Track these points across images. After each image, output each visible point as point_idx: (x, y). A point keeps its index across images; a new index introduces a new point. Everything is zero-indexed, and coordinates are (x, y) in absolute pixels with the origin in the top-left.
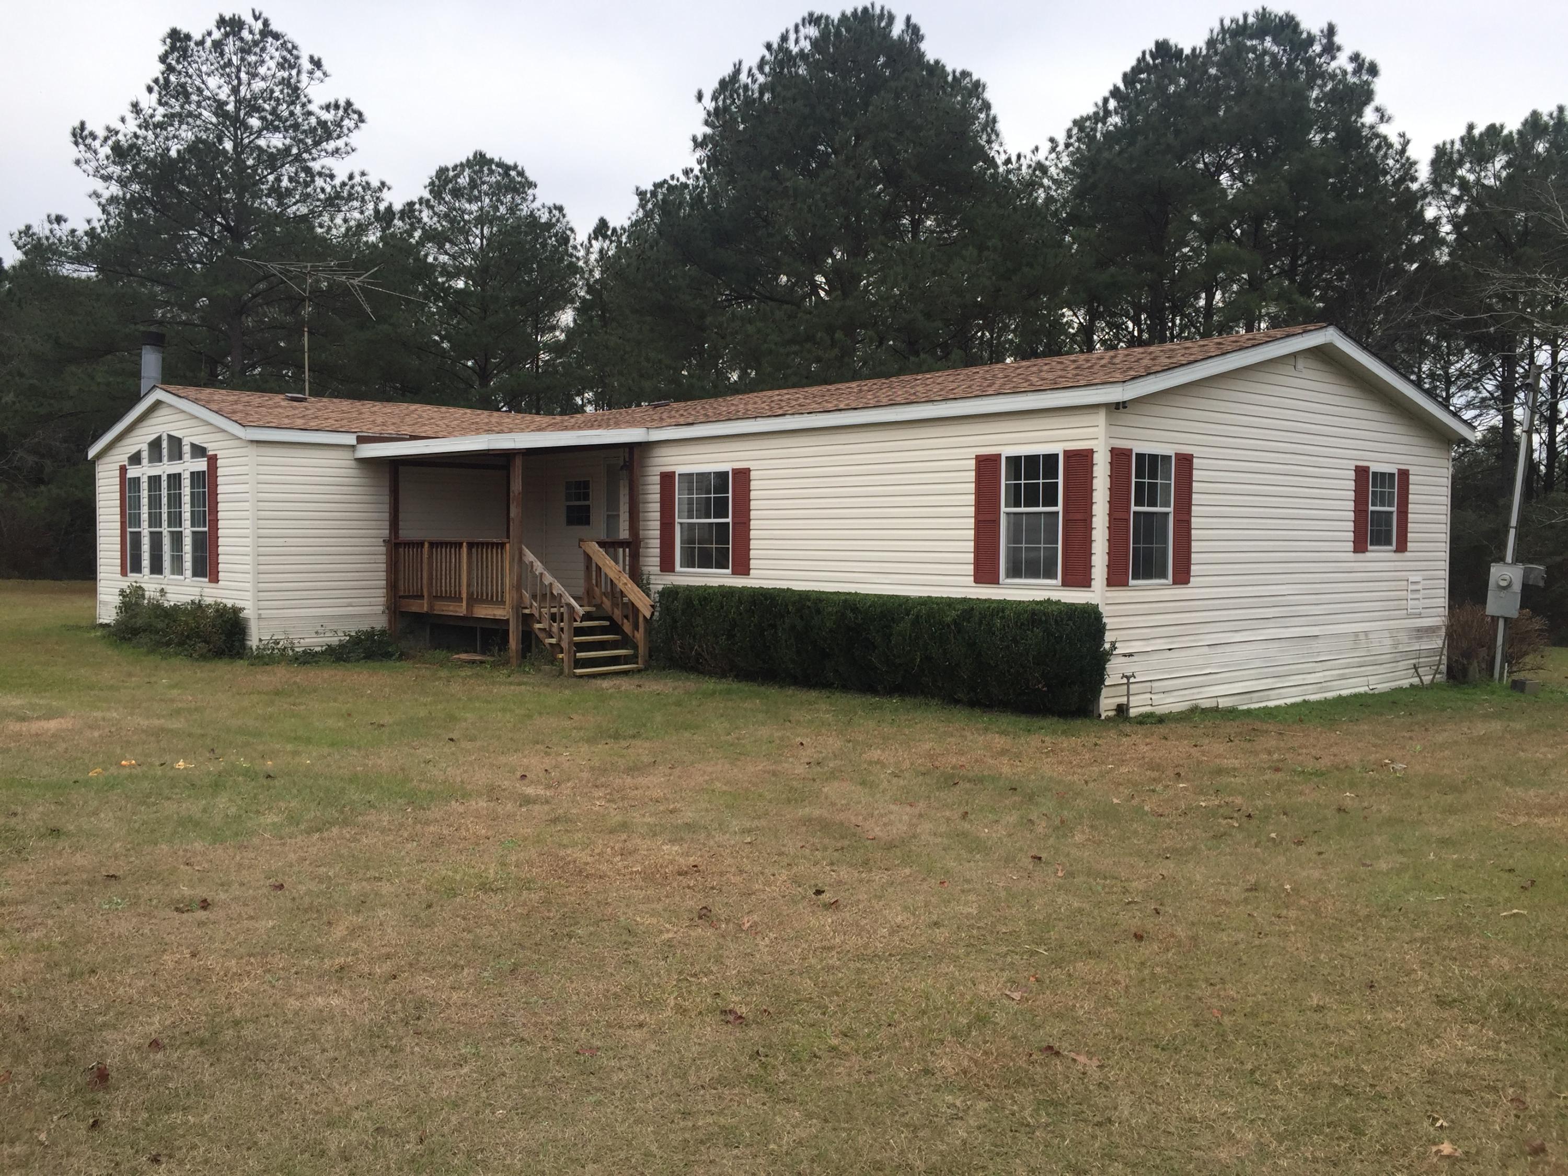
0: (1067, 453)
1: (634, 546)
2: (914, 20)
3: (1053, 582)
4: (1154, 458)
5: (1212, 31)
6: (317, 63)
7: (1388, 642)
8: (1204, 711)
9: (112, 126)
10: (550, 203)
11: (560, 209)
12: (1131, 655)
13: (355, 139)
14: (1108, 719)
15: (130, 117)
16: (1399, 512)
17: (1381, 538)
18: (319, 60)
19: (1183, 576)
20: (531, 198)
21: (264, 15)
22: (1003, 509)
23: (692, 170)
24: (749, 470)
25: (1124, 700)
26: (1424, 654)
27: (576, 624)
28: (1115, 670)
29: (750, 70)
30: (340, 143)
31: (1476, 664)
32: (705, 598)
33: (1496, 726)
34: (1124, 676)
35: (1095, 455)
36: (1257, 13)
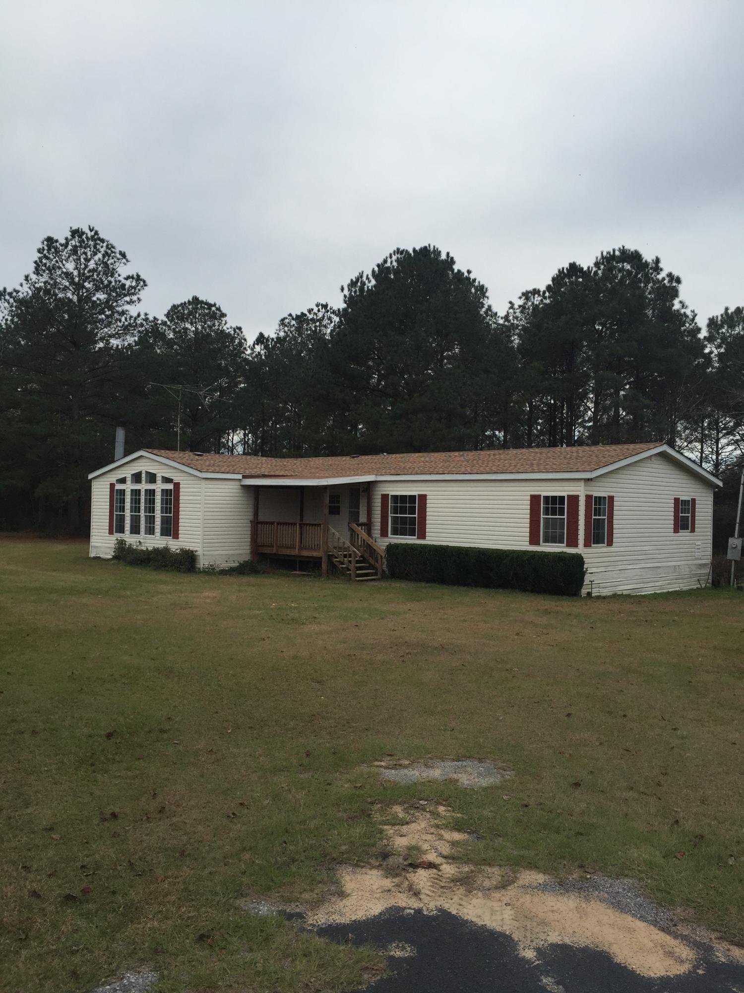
0: (568, 496)
1: (368, 526)
2: (451, 255)
3: (563, 545)
4: (600, 498)
5: (597, 258)
6: (123, 255)
7: (688, 570)
8: (619, 595)
9: (17, 289)
10: (234, 326)
11: (240, 329)
12: (592, 573)
13: (143, 294)
14: (584, 597)
15: (24, 282)
16: (692, 516)
17: (685, 527)
18: (124, 253)
19: (610, 543)
20: (224, 322)
21: (95, 229)
22: (542, 516)
23: (312, 310)
24: (426, 495)
25: (590, 590)
26: (703, 575)
27: (357, 559)
28: (587, 579)
29: (367, 276)
30: (135, 298)
31: (723, 579)
32: (413, 549)
33: (728, 601)
34: (590, 581)
35: (580, 498)
36: (620, 249)
